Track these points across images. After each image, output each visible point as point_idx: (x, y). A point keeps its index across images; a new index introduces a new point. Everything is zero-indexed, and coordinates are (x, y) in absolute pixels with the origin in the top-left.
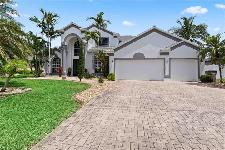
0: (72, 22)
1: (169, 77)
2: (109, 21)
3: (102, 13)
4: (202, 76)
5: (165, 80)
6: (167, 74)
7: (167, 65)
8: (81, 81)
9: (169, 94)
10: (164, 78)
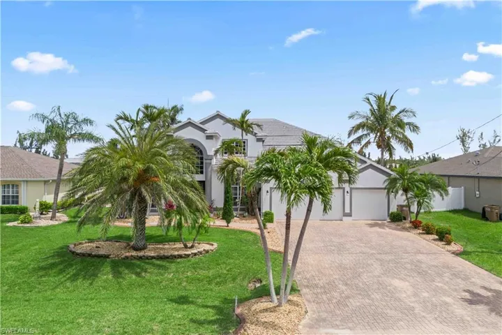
0: (190, 119)
1: (350, 215)
2: (258, 126)
3: (247, 112)
4: (392, 213)
5: (345, 218)
6: (347, 210)
7: (347, 197)
8: (228, 226)
9: (351, 241)
10: (344, 216)
